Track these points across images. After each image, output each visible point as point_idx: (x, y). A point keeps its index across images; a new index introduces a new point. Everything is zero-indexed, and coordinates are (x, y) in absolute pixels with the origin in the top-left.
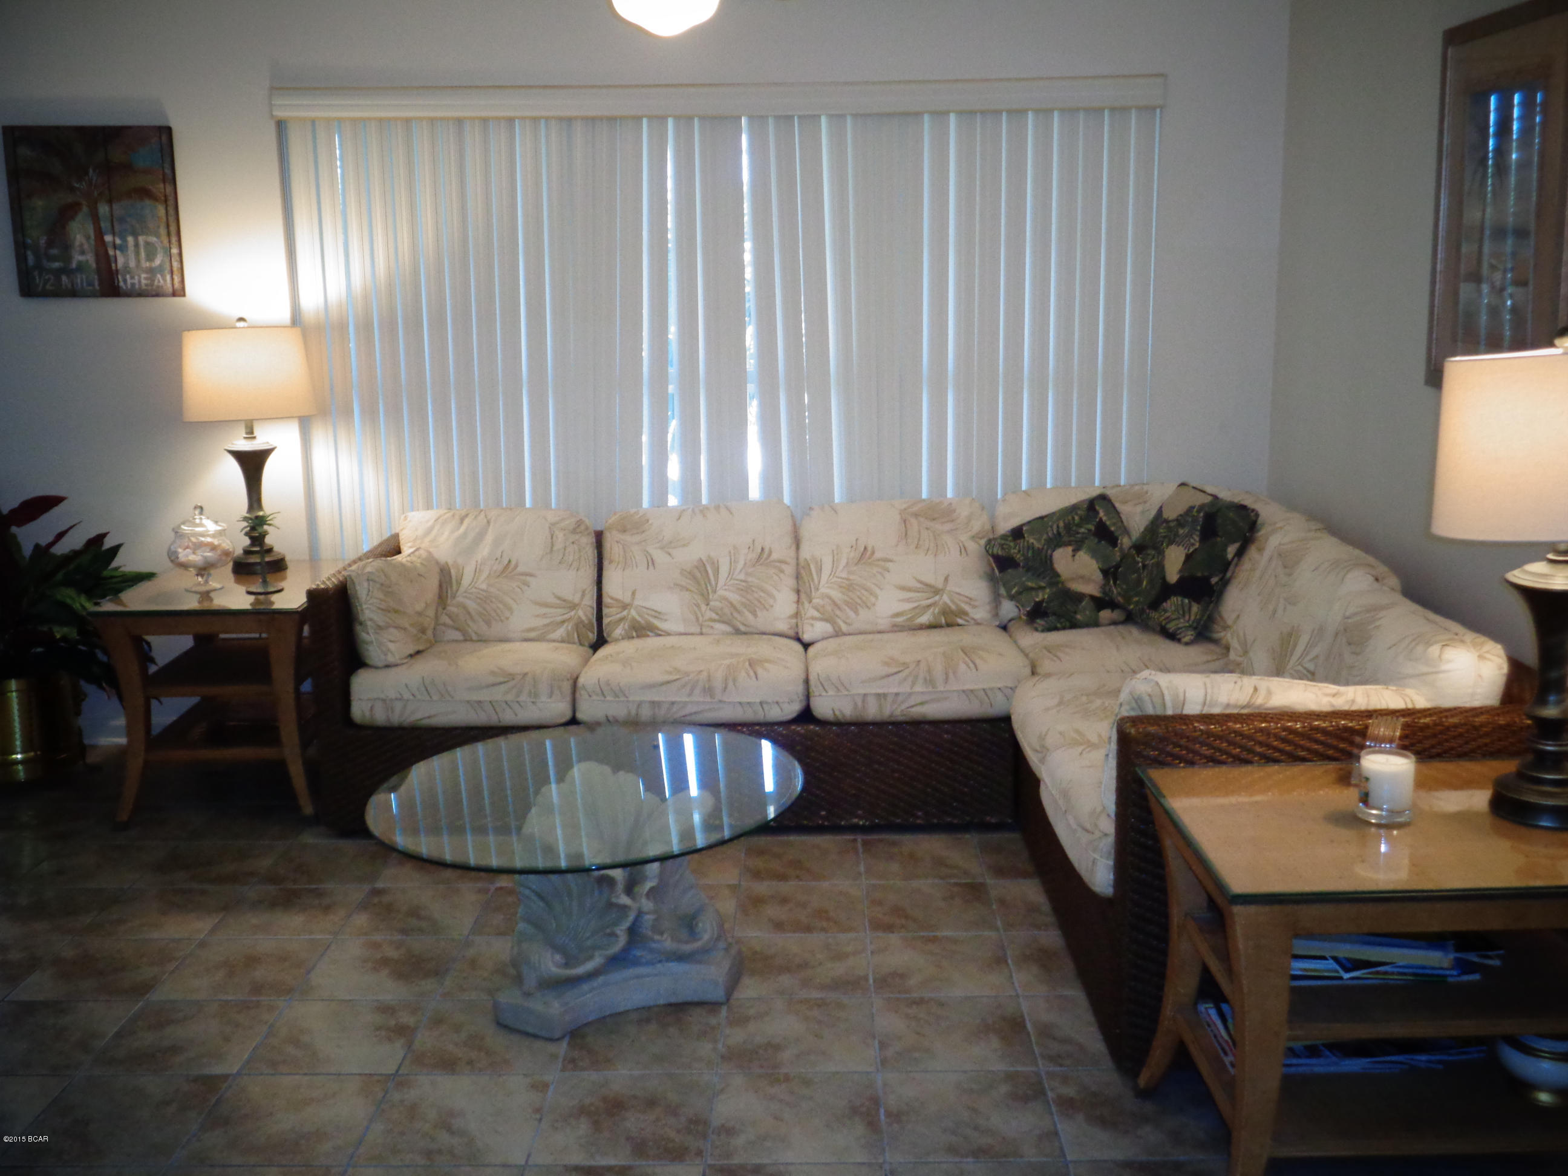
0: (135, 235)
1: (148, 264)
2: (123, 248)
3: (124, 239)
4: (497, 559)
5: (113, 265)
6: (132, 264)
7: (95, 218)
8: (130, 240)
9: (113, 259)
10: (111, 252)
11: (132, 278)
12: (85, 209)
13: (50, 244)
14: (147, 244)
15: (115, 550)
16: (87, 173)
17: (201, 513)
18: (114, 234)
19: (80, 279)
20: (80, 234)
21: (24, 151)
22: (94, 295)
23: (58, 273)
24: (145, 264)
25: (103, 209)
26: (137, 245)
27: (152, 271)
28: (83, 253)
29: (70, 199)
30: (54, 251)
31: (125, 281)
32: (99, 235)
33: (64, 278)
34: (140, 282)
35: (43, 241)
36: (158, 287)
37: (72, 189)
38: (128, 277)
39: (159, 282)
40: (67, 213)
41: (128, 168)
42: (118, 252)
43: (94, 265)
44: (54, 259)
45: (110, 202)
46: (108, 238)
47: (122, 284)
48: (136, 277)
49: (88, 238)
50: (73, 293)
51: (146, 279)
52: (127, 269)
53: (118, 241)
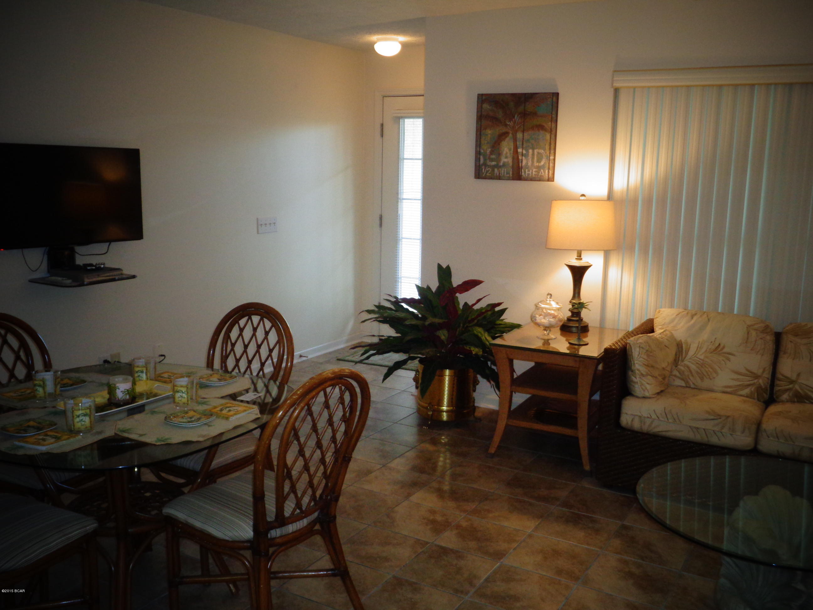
0: (533, 149)
1: (537, 164)
2: (526, 156)
3: (527, 151)
4: (711, 342)
5: (520, 164)
6: (530, 164)
7: (515, 140)
8: (530, 151)
9: (520, 161)
10: (520, 158)
11: (529, 171)
12: (510, 135)
13: (491, 153)
14: (538, 153)
15: (503, 311)
16: (514, 117)
17: (551, 298)
18: (523, 148)
19: (503, 171)
20: (506, 147)
21: (486, 106)
22: (509, 179)
23: (493, 167)
24: (536, 164)
25: (519, 135)
26: (533, 154)
27: (539, 168)
28: (506, 157)
29: (504, 130)
30: (493, 157)
31: (525, 172)
32: (516, 148)
33: (496, 170)
34: (532, 173)
35: (488, 151)
36: (541, 176)
37: (506, 125)
38: (527, 170)
39: (542, 173)
40: (502, 136)
41: (534, 114)
42: (523, 158)
43: (511, 164)
44: (492, 160)
45: (523, 132)
46: (520, 150)
47: (523, 174)
48: (531, 171)
49: (510, 150)
50: (499, 178)
51: (536, 171)
52: (527, 167)
53: (524, 152)
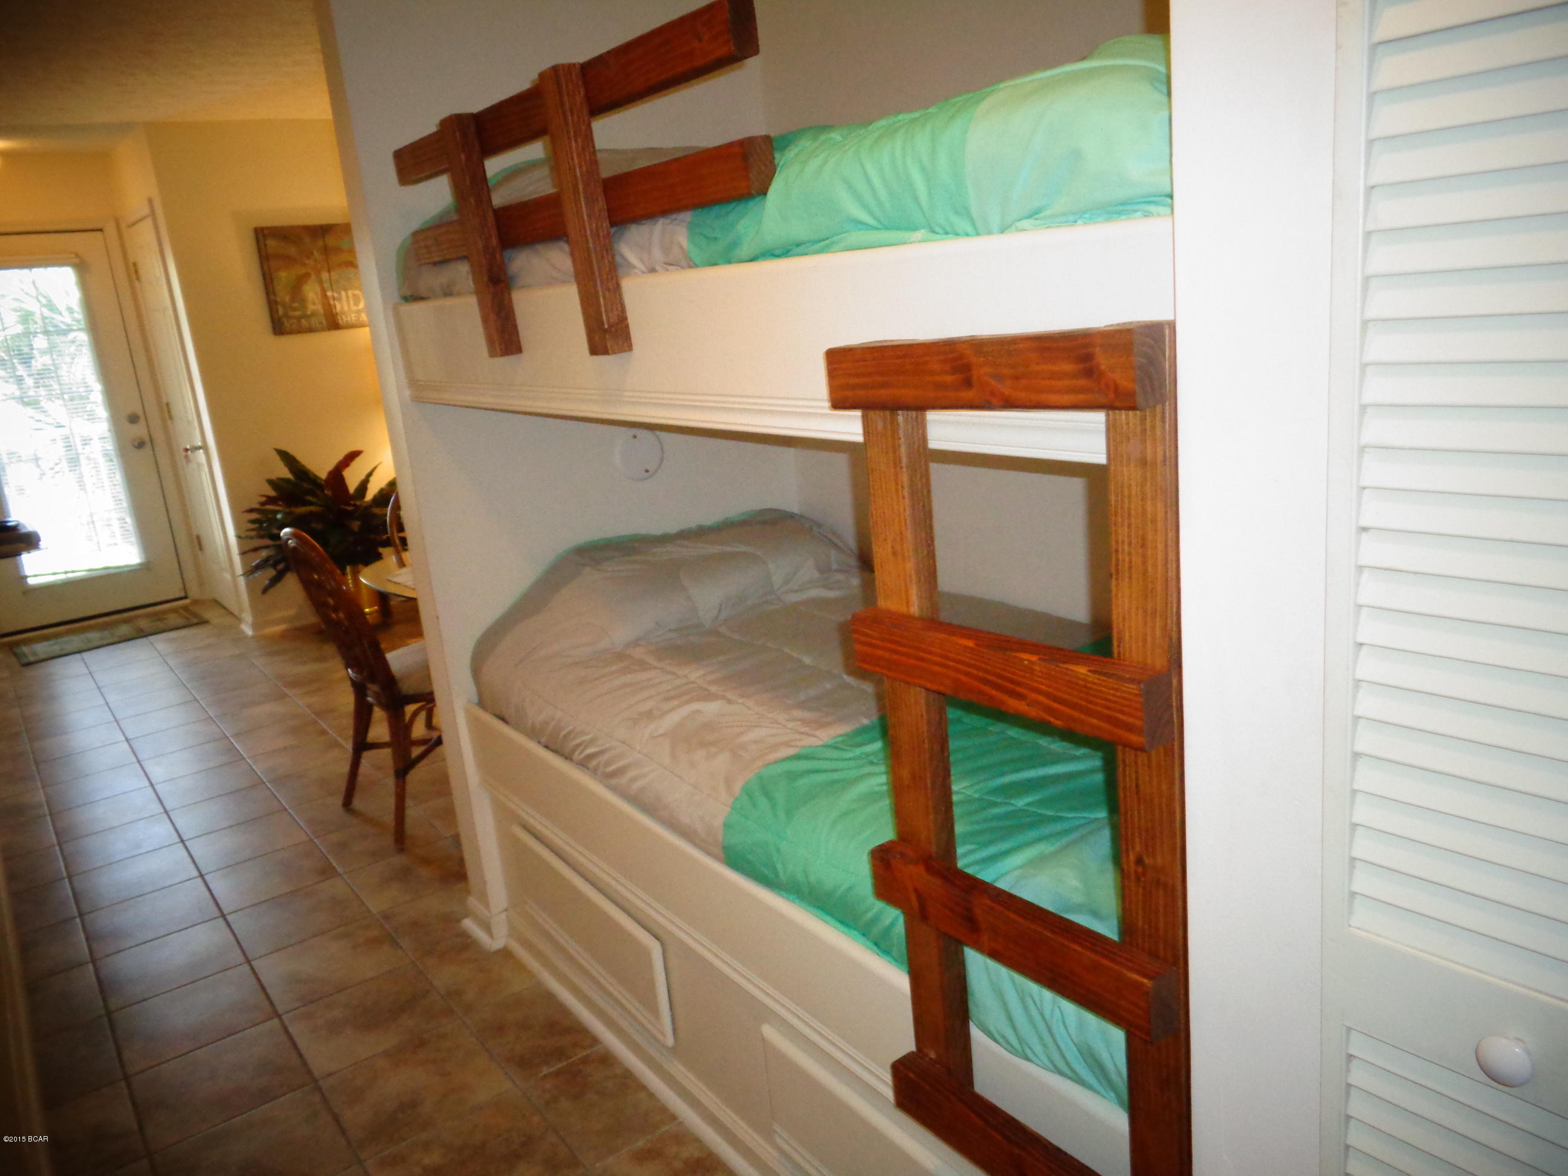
0: (346, 290)
1: (355, 308)
2: (340, 299)
3: (339, 294)
5: (334, 310)
6: (346, 308)
7: (321, 282)
8: (343, 293)
9: (333, 307)
10: (332, 302)
11: (346, 317)
12: (313, 277)
13: (293, 300)
14: (354, 295)
16: (312, 254)
18: (332, 290)
19: (314, 321)
20: (311, 292)
21: (272, 243)
22: (323, 330)
23: (299, 319)
24: (354, 308)
25: (325, 276)
26: (348, 297)
27: (359, 312)
28: (314, 304)
29: (303, 271)
30: (296, 305)
31: (342, 319)
32: (324, 291)
33: (303, 321)
34: (351, 319)
35: (287, 299)
36: (362, 321)
37: (304, 265)
38: (344, 317)
39: (363, 317)
40: (302, 280)
41: (338, 250)
42: (336, 303)
43: (322, 312)
44: (295, 309)
45: (329, 271)
46: (329, 294)
47: (340, 322)
48: (349, 316)
49: (317, 294)
50: (310, 330)
51: (355, 317)
52: (343, 313)
53: (336, 295)
